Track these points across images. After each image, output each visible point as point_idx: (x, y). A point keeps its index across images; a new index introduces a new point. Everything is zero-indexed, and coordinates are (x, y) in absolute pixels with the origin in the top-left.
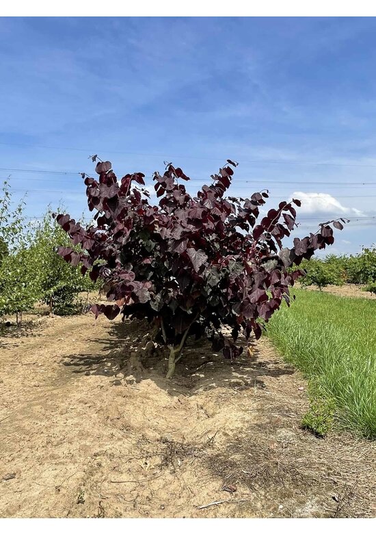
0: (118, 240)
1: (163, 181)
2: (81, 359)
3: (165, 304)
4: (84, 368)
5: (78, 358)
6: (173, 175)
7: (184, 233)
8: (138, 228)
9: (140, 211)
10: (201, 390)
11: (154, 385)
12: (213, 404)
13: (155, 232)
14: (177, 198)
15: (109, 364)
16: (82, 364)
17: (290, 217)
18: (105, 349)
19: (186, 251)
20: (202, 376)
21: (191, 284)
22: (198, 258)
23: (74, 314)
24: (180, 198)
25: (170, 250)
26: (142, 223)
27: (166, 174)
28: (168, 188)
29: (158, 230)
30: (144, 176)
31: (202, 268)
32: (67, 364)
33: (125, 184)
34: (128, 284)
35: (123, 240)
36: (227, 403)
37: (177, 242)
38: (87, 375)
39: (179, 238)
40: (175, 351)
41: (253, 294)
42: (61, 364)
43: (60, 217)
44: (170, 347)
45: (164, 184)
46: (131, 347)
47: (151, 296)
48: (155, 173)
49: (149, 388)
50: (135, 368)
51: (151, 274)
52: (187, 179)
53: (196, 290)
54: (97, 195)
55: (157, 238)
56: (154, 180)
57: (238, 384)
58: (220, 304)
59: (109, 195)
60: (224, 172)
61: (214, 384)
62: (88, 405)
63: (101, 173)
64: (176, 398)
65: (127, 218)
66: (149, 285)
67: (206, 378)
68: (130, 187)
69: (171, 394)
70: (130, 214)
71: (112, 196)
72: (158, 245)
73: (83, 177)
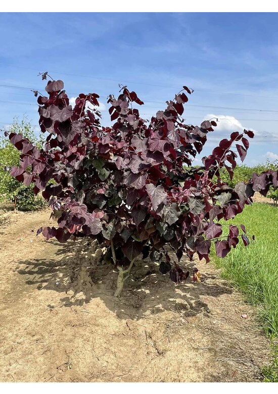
0: (71, 164)
1: (118, 105)
2: (36, 265)
3: (117, 234)
4: (37, 277)
5: (33, 264)
6: (127, 99)
7: (142, 167)
8: (92, 155)
9: (95, 138)
10: (148, 312)
11: (103, 305)
12: (161, 334)
13: (110, 161)
14: (132, 123)
15: (61, 275)
16: (36, 272)
17: (243, 148)
18: (59, 253)
19: (144, 188)
20: (148, 292)
21: (146, 220)
22: (157, 195)
23: (35, 210)
24: (134, 123)
25: (126, 182)
26: (96, 151)
27: (121, 97)
28: (122, 112)
29: (113, 158)
30: (98, 97)
31: (161, 206)
32: (22, 272)
33: (79, 104)
34: (79, 216)
35: (76, 165)
36: (177, 336)
37: (134, 176)
38: (39, 288)
39: (137, 172)
40: (124, 272)
41: (208, 230)
42: (16, 272)
43: (12, 135)
44: (120, 269)
45: (118, 108)
46: (82, 252)
47: (104, 225)
48: (110, 96)
49: (99, 310)
50: (85, 283)
51: (104, 203)
52: (141, 103)
53: (151, 226)
54: (49, 117)
55: (112, 167)
56: (108, 102)
57: (183, 307)
58: (175, 238)
59: (61, 118)
60: (179, 98)
61: (160, 306)
62: (35, 338)
63: (52, 94)
64: (124, 321)
65: (80, 145)
66: (102, 214)
67: (151, 294)
68: (84, 108)
69: (119, 316)
70: (84, 140)
71: (64, 120)
72: (112, 174)
73: (36, 95)
